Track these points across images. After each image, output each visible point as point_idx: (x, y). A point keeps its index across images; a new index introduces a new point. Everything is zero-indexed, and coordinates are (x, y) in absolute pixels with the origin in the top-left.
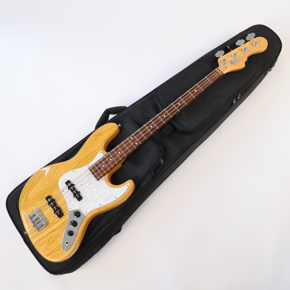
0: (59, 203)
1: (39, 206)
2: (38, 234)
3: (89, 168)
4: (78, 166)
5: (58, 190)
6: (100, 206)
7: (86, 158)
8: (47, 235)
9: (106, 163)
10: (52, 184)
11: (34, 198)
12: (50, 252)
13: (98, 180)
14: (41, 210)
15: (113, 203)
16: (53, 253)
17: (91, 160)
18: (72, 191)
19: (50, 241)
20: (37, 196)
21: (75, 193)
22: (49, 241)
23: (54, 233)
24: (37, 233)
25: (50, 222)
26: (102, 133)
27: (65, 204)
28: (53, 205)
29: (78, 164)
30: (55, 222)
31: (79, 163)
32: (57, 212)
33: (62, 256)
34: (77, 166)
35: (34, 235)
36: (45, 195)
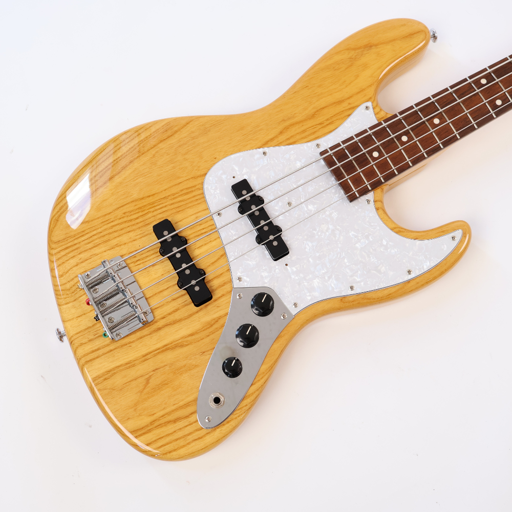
0: (201, 253)
1: (124, 250)
2: (112, 347)
3: (322, 153)
4: (282, 138)
5: (202, 207)
6: (350, 292)
7: (313, 116)
8: (145, 358)
9: (389, 146)
10: (180, 180)
11: (107, 217)
12: (146, 420)
13: (352, 198)
14: (131, 265)
15: (397, 288)
16: (160, 426)
17: (331, 127)
18: (255, 220)
19: (154, 382)
20: (119, 213)
21: (266, 228)
22: (148, 380)
23: (169, 356)
24: (108, 345)
25: (159, 313)
26: (376, 45)
27: (222, 261)
28: (178, 256)
29: (281, 133)
30: (177, 316)
31: (287, 128)
32: (193, 282)
33: (193, 444)
34: (276, 137)
35: (93, 352)
36: (150, 215)
